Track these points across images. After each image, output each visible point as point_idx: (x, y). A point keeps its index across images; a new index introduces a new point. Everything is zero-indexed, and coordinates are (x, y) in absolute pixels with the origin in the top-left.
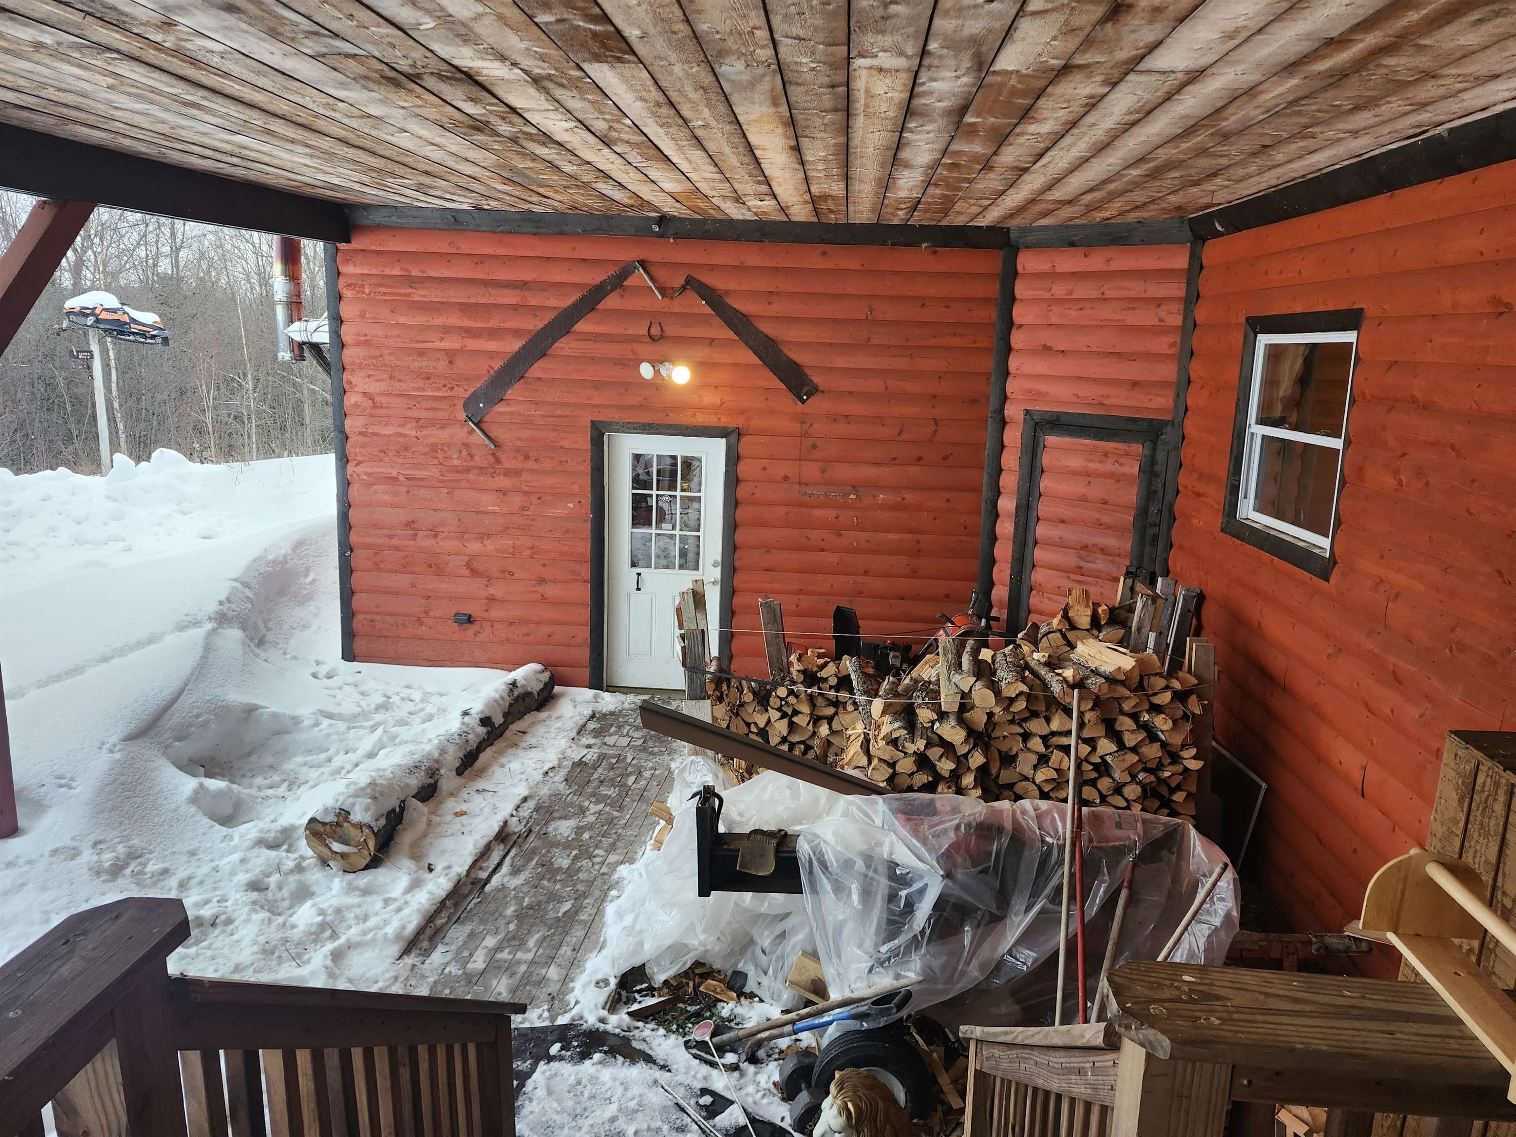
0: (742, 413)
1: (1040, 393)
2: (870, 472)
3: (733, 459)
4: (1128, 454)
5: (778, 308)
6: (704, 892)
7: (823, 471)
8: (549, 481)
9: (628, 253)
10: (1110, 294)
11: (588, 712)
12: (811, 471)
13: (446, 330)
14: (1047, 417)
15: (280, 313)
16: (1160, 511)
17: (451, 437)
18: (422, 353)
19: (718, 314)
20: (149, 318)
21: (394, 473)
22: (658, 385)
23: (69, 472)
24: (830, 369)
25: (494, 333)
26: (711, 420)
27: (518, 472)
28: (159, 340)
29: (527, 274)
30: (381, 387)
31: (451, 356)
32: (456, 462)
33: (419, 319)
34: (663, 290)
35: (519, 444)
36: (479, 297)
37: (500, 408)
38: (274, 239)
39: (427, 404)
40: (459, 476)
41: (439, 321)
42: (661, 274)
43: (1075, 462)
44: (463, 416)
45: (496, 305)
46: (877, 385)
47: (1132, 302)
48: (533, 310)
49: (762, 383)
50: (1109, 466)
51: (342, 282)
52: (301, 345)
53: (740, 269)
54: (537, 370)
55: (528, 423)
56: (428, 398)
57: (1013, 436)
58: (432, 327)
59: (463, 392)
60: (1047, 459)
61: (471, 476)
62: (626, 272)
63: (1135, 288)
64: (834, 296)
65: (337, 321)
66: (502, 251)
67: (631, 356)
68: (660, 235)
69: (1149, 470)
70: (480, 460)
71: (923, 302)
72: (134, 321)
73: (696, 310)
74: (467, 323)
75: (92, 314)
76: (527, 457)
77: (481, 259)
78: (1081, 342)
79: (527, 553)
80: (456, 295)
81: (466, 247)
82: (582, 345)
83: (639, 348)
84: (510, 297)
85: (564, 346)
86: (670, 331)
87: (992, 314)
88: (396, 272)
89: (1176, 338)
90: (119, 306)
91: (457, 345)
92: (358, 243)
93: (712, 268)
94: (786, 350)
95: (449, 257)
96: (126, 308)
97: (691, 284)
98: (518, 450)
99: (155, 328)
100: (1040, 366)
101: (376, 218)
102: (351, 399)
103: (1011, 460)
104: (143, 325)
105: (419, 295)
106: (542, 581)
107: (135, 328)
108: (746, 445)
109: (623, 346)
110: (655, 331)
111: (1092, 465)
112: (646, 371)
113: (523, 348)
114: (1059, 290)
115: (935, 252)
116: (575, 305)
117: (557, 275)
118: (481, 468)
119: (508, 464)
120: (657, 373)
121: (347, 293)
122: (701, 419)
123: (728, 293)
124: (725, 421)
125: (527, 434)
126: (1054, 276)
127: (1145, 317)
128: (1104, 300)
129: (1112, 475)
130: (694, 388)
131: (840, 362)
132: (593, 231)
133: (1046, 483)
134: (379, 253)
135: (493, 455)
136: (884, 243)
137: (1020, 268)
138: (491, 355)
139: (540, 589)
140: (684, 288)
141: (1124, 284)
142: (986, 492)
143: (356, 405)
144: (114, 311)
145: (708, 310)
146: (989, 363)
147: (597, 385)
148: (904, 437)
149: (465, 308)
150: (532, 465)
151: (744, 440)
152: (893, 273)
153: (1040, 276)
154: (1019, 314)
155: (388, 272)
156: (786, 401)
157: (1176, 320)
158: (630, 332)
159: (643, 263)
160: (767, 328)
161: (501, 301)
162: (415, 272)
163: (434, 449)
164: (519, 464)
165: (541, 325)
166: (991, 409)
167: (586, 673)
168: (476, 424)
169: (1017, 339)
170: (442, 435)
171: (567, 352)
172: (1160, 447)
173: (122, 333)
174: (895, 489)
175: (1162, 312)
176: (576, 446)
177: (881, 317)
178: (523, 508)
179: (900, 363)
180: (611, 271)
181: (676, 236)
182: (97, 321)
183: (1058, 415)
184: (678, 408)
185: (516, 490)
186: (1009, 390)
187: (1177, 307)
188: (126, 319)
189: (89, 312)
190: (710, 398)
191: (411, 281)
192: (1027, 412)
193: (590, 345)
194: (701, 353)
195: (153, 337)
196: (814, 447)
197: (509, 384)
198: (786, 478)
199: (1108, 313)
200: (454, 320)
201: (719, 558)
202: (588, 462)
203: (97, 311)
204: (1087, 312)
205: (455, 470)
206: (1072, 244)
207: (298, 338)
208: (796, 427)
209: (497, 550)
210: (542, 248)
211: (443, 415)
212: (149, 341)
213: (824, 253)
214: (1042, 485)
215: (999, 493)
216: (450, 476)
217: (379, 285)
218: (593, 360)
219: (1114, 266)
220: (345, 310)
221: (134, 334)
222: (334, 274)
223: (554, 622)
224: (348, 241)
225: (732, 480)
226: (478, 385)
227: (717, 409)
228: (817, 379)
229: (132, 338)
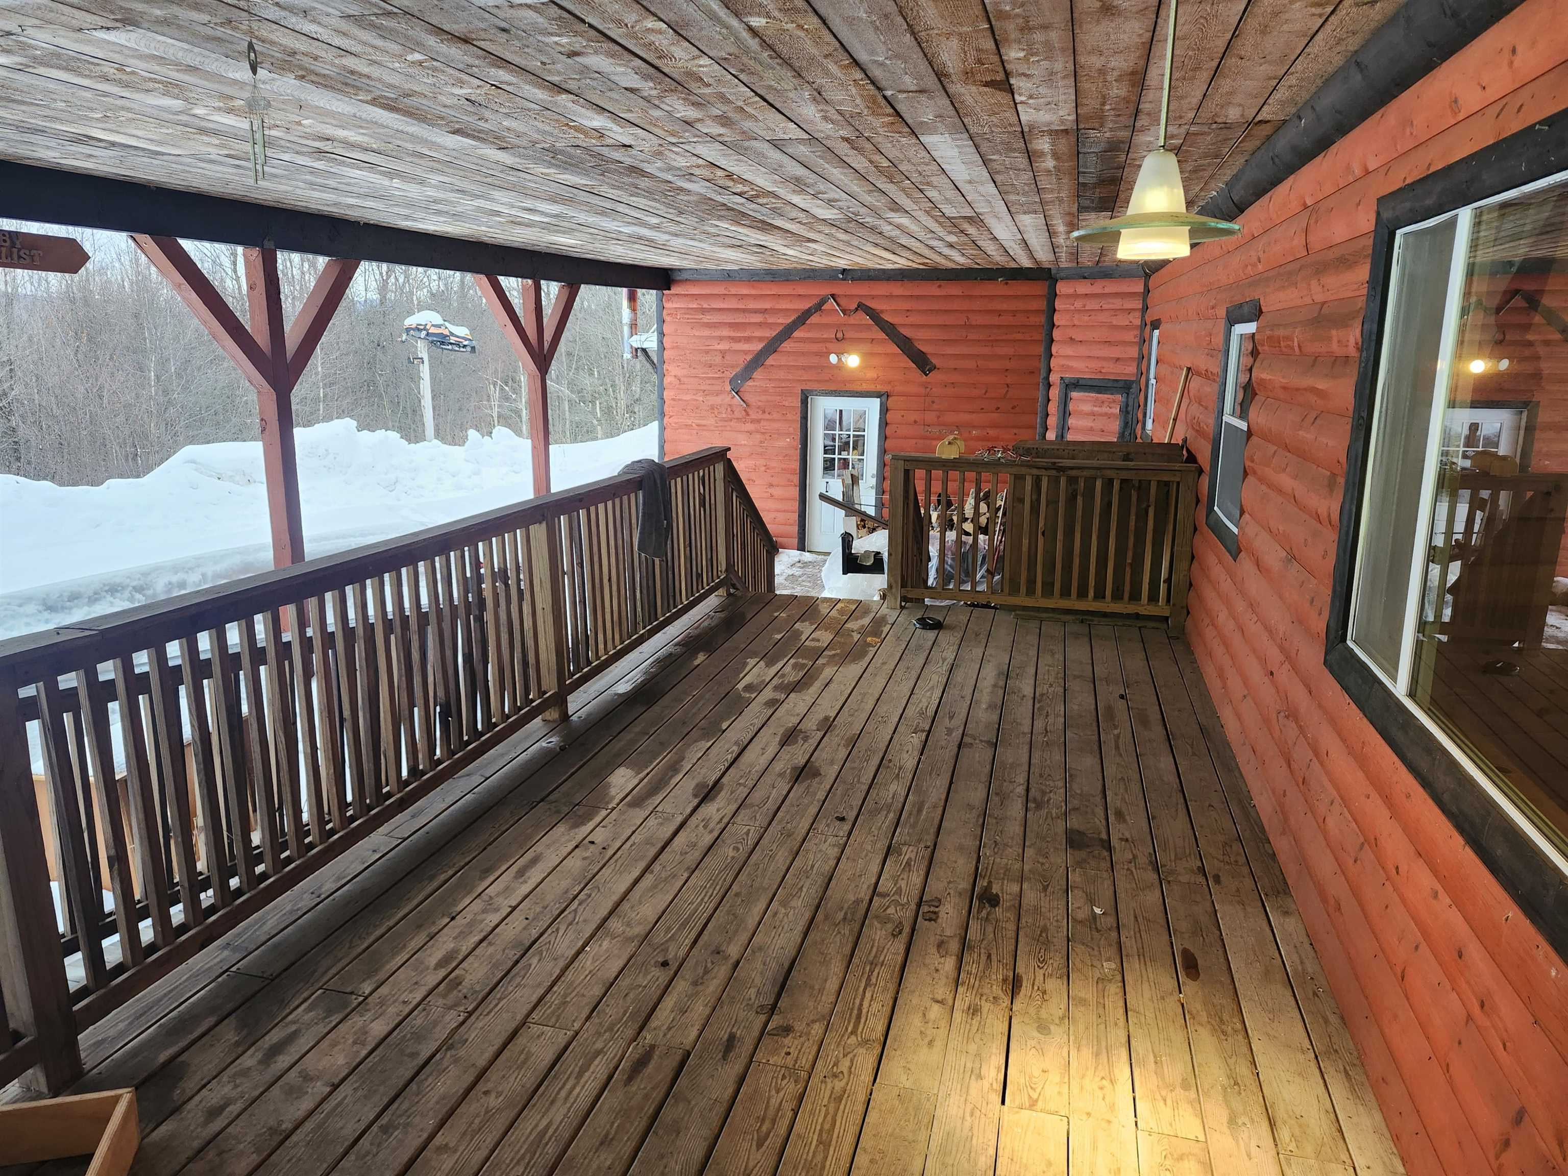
0: (890, 383)
1: (1068, 367)
2: (965, 417)
3: (884, 410)
4: (1114, 401)
5: (912, 320)
6: (845, 572)
7: (939, 417)
8: (776, 425)
9: (824, 290)
10: (1105, 307)
11: (797, 560)
12: (931, 417)
13: (721, 338)
14: (1072, 381)
15: (626, 330)
16: (1130, 434)
17: (723, 400)
18: (707, 352)
19: (877, 324)
20: (462, 331)
21: (690, 423)
22: (840, 366)
23: (440, 443)
24: (943, 355)
25: (748, 339)
26: (871, 387)
27: (759, 421)
28: (469, 349)
29: (767, 305)
30: (685, 372)
31: (723, 353)
32: (724, 416)
33: (707, 332)
34: (844, 312)
35: (760, 404)
36: (740, 318)
37: (750, 383)
38: (624, 291)
39: (708, 382)
40: (726, 424)
41: (718, 333)
42: (843, 302)
43: (1087, 408)
44: (729, 388)
45: (749, 323)
46: (971, 364)
47: (1116, 312)
48: (770, 326)
49: (902, 365)
50: (1105, 409)
51: (665, 312)
52: (636, 350)
53: (890, 297)
54: (770, 361)
55: (765, 391)
56: (709, 378)
57: (1054, 393)
58: (714, 337)
59: (730, 374)
60: (1071, 407)
61: (732, 423)
62: (823, 301)
63: (1117, 303)
64: (946, 311)
65: (661, 334)
66: (753, 292)
67: (825, 350)
68: (843, 279)
69: (1125, 411)
70: (739, 413)
71: (999, 313)
72: (452, 334)
73: (863, 322)
74: (733, 334)
75: (424, 329)
76: (764, 412)
77: (742, 297)
78: (1089, 335)
79: (764, 468)
80: (728, 318)
81: (733, 291)
82: (797, 345)
83: (829, 345)
84: (757, 318)
85: (787, 346)
86: (847, 335)
87: (1042, 319)
88: (695, 306)
89: (1137, 332)
90: (442, 322)
91: (727, 347)
92: (675, 290)
93: (873, 297)
94: (916, 344)
95: (724, 296)
96: (446, 324)
97: (861, 307)
98: (759, 408)
99: (466, 339)
100: (1068, 351)
101: (685, 276)
102: (667, 380)
103: (1053, 408)
104: (458, 337)
105: (707, 318)
106: (771, 485)
107: (453, 340)
108: (891, 403)
109: (821, 345)
110: (840, 335)
111: (1095, 409)
112: (833, 359)
113: (764, 347)
114: (1078, 304)
115: (1007, 284)
116: (794, 322)
117: (784, 305)
118: (738, 419)
119: (753, 415)
120: (840, 360)
121: (667, 319)
122: (865, 387)
123: (882, 311)
124: (880, 388)
125: (764, 398)
126: (1076, 296)
127: (1122, 320)
128: (1102, 310)
129: (1106, 414)
130: (862, 368)
131: (950, 350)
132: (805, 278)
133: (1071, 421)
134: (685, 295)
135: (745, 410)
136: (976, 279)
137: (1058, 292)
138: (746, 352)
139: (770, 490)
140: (857, 309)
141: (1111, 301)
142: (1039, 429)
143: (670, 383)
144: (439, 326)
145: (871, 322)
146: (1040, 350)
147: (804, 368)
148: (987, 396)
149: (733, 326)
150: (767, 416)
151: (890, 399)
152: (981, 296)
153: (1068, 296)
154: (1057, 319)
155: (691, 306)
156: (916, 374)
157: (1138, 322)
158: (825, 336)
159: (833, 296)
160: (904, 331)
161: (753, 320)
162: (705, 306)
163: (712, 408)
164: (760, 416)
165: (774, 334)
166: (1042, 377)
167: (795, 541)
168: (736, 393)
169: (1056, 334)
170: (718, 400)
171: (789, 349)
172: (1130, 396)
173: (443, 343)
174: (984, 428)
175: (1131, 317)
176: (792, 405)
177: (974, 323)
178: (761, 442)
179: (986, 351)
180: (815, 301)
181: (853, 279)
182: (428, 334)
183: (1078, 380)
184: (851, 381)
185: (757, 432)
186: (1052, 366)
187: (1138, 314)
188: (446, 332)
189: (422, 327)
190: (871, 374)
191: (703, 311)
192: (1062, 378)
193: (802, 345)
194: (867, 347)
195: (465, 346)
196: (933, 402)
197: (756, 368)
198: (915, 422)
199: (1103, 317)
200: (725, 332)
201: (875, 472)
202: (799, 414)
203: (428, 327)
204: (1093, 318)
205: (723, 420)
206: (1085, 278)
207: (635, 345)
208: (922, 391)
209: (746, 467)
210: (774, 290)
211: (719, 388)
212: (462, 349)
213: (940, 286)
214: (1069, 422)
215: (1047, 429)
216: (720, 424)
217: (685, 314)
218: (803, 354)
219: (1107, 290)
220: (666, 329)
221: (451, 344)
222: (661, 308)
223: (778, 511)
224: (669, 289)
225: (884, 424)
226: (738, 370)
227: (875, 380)
228: (934, 361)
229: (450, 347)
